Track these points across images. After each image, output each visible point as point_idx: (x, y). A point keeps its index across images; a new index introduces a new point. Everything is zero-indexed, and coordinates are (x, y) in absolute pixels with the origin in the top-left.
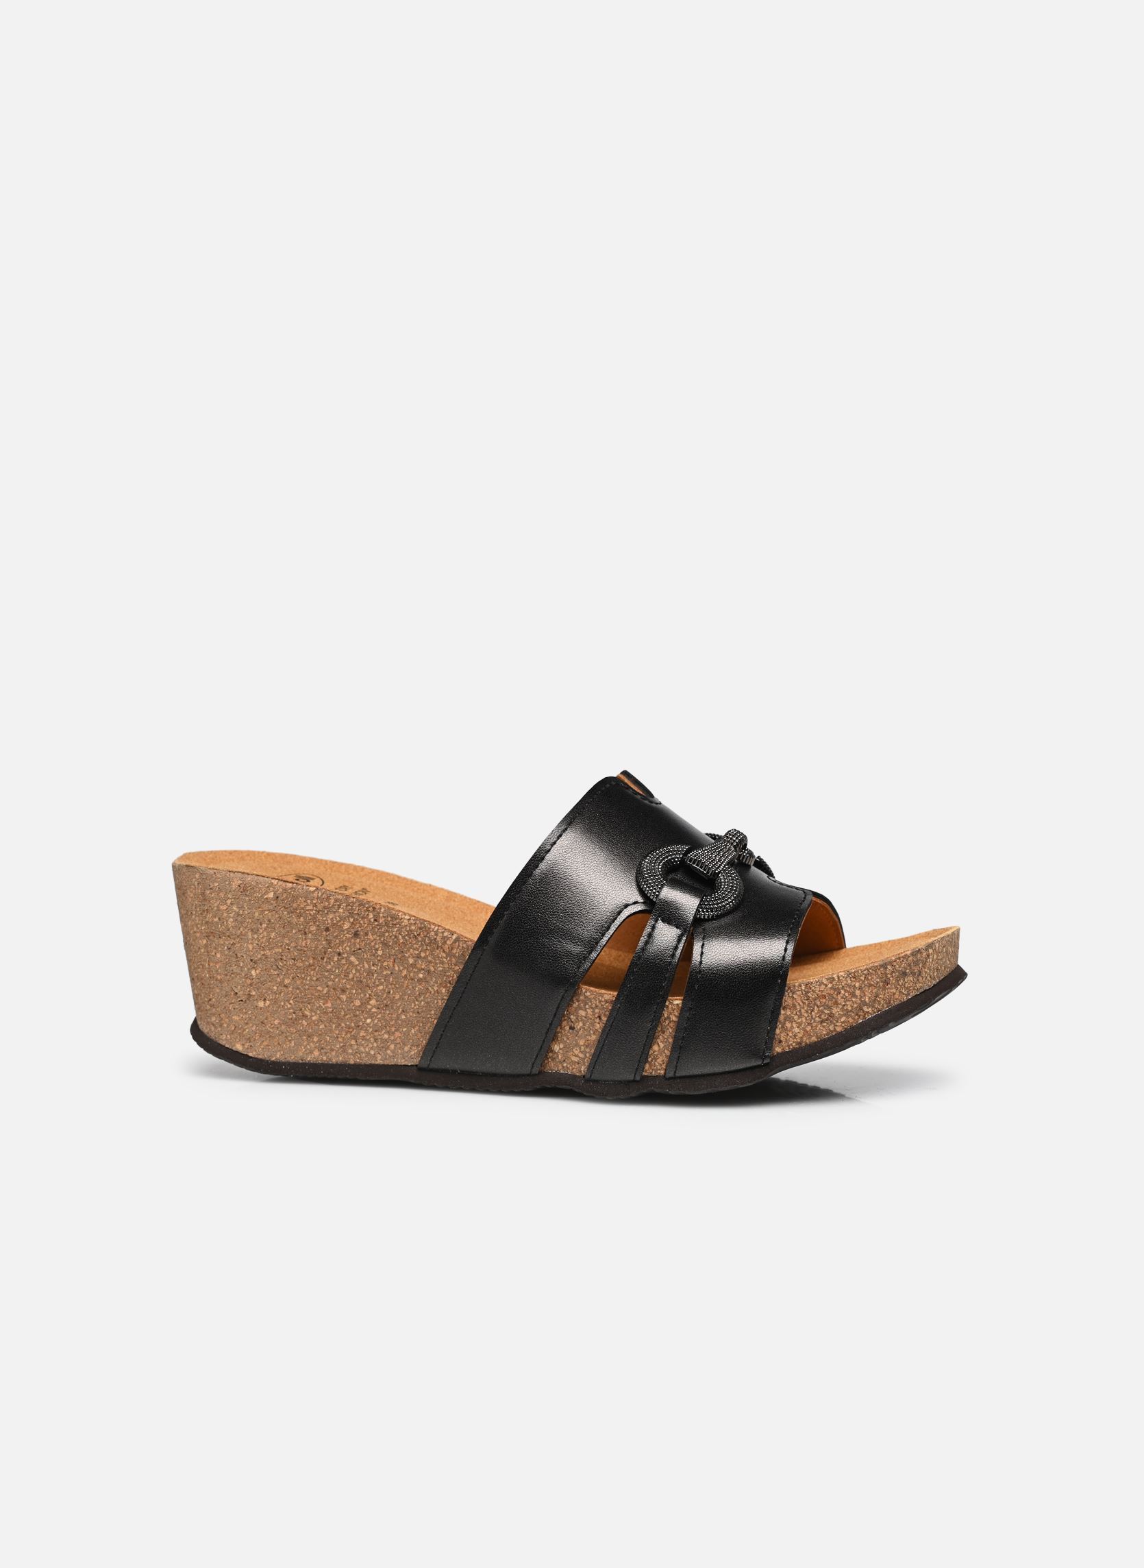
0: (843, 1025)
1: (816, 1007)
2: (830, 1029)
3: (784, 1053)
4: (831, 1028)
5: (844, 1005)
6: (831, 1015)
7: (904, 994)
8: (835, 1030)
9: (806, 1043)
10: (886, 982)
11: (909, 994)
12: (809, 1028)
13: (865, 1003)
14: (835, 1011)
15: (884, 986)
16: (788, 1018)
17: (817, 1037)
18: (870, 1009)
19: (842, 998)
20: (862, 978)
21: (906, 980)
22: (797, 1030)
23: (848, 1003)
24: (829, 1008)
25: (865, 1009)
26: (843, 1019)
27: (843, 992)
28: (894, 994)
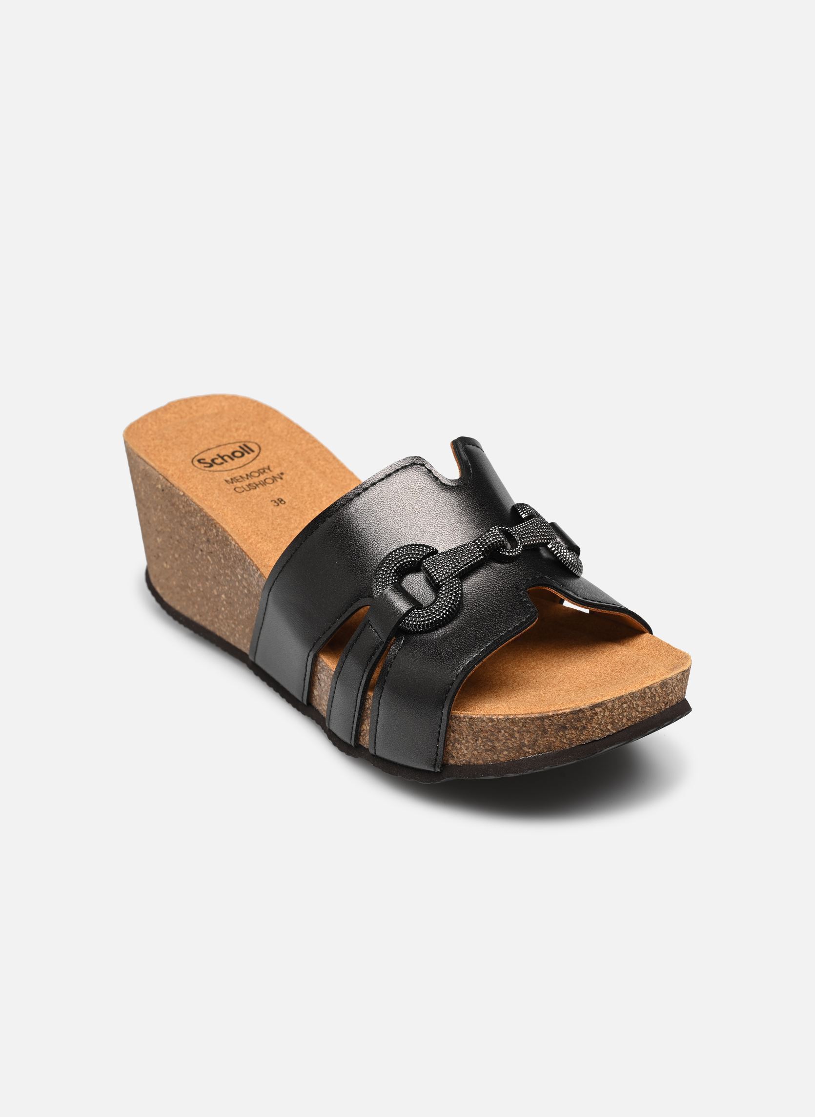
0: (506, 757)
1: (480, 739)
2: (493, 758)
3: (456, 766)
4: (495, 757)
5: (505, 742)
6: (494, 747)
7: (565, 743)
8: (498, 760)
9: (474, 764)
10: (545, 731)
11: (572, 744)
12: (475, 753)
13: (525, 745)
14: (497, 744)
15: (542, 734)
16: (456, 740)
17: (483, 761)
18: (530, 750)
19: (503, 736)
20: (520, 724)
21: (567, 733)
22: (465, 752)
23: (508, 741)
24: (492, 741)
25: (525, 749)
26: (505, 753)
27: (503, 732)
28: (554, 742)
